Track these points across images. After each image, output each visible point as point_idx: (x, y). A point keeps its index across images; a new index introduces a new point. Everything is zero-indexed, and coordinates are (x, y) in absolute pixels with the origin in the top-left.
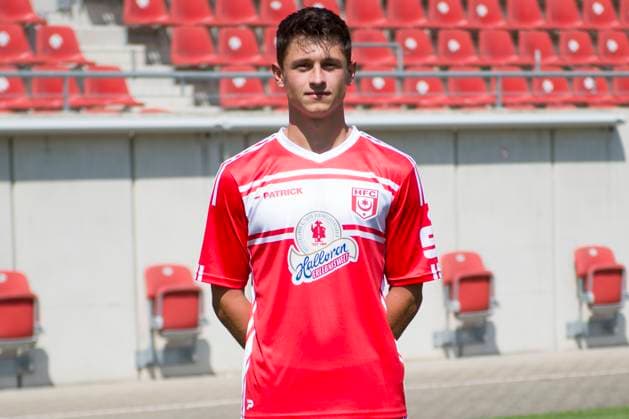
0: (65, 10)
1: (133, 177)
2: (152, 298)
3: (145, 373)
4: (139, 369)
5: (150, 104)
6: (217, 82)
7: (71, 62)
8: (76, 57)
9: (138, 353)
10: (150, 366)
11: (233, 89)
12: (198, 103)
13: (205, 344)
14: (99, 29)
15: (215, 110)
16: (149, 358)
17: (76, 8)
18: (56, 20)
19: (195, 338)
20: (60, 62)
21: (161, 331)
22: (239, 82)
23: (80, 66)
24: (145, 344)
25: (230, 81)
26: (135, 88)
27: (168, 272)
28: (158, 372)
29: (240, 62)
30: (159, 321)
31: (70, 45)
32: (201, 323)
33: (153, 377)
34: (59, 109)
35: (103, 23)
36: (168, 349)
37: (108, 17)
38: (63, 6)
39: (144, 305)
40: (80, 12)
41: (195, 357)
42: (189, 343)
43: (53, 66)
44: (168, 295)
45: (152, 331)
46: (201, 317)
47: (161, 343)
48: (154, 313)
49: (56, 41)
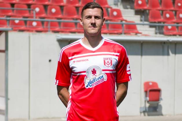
0: (116, 4)
1: (142, 55)
2: (146, 92)
3: (142, 114)
4: (141, 113)
5: (144, 33)
6: (163, 27)
7: (119, 20)
8: (121, 18)
9: (141, 108)
10: (144, 112)
11: (168, 29)
12: (156, 33)
13: (161, 106)
14: (126, 10)
15: (162, 35)
16: (144, 110)
17: (119, 4)
18: (114, 7)
19: (158, 104)
20: (116, 19)
21: (148, 102)
22: (170, 27)
23: (122, 21)
24: (143, 105)
25: (167, 27)
26: (139, 28)
27: (151, 84)
28: (146, 114)
29: (170, 21)
30: (148, 98)
31: (119, 15)
32: (160, 99)
33: (145, 115)
34: (121, 34)
35: (127, 8)
36: (149, 107)
37: (128, 7)
38: (115, 3)
39: (143, 94)
40: (120, 5)
41: (158, 110)
42: (156, 105)
43: (114, 21)
44: (151, 91)
45: (145, 101)
46: (160, 98)
47: (148, 105)
48: (146, 96)
49: (115, 13)
